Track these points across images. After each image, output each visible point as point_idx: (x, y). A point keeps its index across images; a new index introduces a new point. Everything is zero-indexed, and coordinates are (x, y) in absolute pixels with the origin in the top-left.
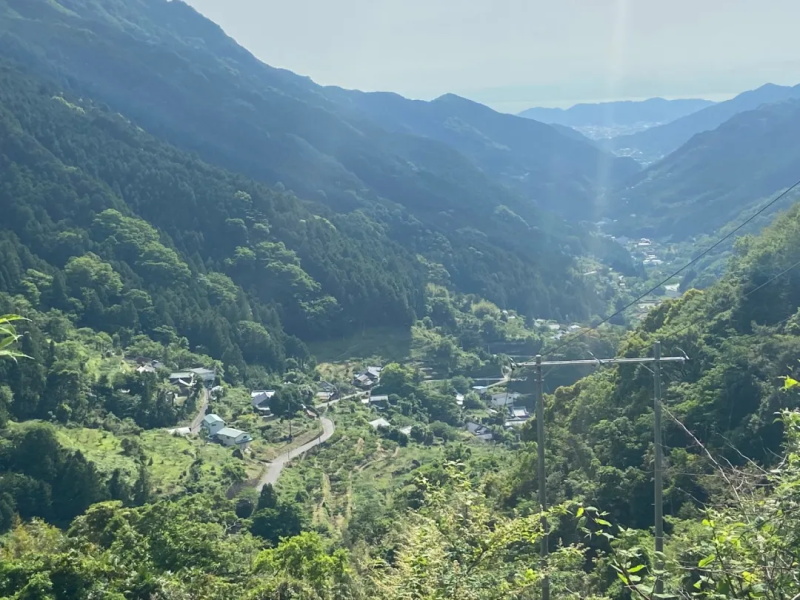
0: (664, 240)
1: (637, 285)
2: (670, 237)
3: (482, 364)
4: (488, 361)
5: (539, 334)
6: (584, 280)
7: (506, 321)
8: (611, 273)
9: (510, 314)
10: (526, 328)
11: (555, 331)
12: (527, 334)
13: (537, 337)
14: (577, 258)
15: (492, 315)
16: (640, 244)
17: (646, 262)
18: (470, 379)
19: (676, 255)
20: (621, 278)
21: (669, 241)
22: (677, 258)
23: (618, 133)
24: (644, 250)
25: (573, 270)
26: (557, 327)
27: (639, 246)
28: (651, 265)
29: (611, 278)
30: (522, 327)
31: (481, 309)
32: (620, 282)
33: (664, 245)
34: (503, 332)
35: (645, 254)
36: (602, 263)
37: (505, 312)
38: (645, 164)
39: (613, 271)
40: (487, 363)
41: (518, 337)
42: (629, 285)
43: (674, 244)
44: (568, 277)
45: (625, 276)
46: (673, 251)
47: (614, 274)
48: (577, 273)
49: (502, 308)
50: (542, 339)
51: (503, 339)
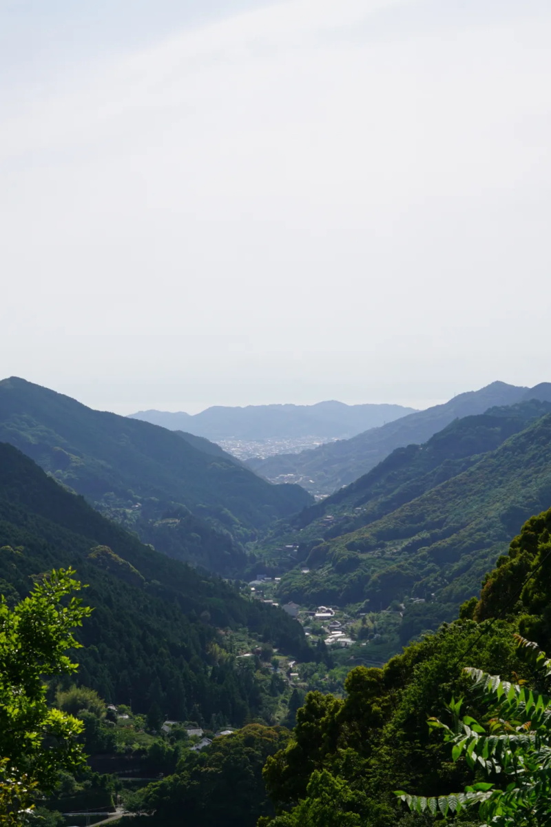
0: (354, 608)
1: (316, 674)
2: (363, 604)
3: (78, 787)
4: (88, 782)
5: (172, 742)
6: (236, 665)
7: (115, 720)
8: (277, 657)
9: (121, 712)
10: (150, 733)
11: (196, 740)
12: (150, 741)
13: (168, 747)
14: (222, 632)
15: (92, 710)
16: (317, 615)
17: (328, 641)
18: (57, 814)
19: (375, 631)
20: (291, 664)
21: (362, 611)
22: (377, 636)
23: (277, 452)
24: (324, 625)
25: (217, 648)
26: (200, 732)
27: (315, 619)
28: (336, 646)
29: (276, 664)
30: (142, 731)
31: (74, 700)
32: (291, 671)
33: (355, 616)
34: (112, 737)
35: (327, 630)
36: (260, 640)
37: (113, 708)
38: (320, 497)
39: (280, 653)
40: (86, 786)
41: (136, 746)
42: (305, 677)
43: (371, 614)
44: (210, 659)
45: (298, 662)
46: (369, 624)
47: (281, 659)
48: (224, 654)
49: (107, 702)
50: (177, 749)
51: (111, 749)
